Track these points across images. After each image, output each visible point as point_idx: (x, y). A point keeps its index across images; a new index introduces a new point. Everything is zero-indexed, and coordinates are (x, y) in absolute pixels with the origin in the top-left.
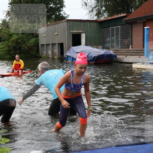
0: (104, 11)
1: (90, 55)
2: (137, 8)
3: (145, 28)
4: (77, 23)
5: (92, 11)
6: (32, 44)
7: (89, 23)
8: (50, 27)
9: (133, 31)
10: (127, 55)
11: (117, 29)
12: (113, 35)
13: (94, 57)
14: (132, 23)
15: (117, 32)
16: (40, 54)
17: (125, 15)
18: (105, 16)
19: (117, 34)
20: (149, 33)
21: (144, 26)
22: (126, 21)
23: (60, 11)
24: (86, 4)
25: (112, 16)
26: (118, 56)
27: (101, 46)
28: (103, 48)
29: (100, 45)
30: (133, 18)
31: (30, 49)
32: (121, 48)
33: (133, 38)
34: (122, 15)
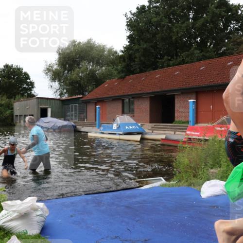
0: (66, 93)
1: (56, 125)
2: (90, 92)
3: (97, 106)
4: (45, 100)
5: (56, 92)
6: (8, 115)
7: (54, 101)
8: (23, 102)
9: (88, 109)
10: (83, 126)
11: (76, 106)
12: (72, 111)
13: (59, 127)
14: (87, 102)
15: (76, 108)
16: (14, 122)
17: (81, 96)
18: (66, 97)
19: (75, 110)
20: (100, 110)
21: (96, 105)
22: (82, 101)
23: (31, 90)
24: (52, 87)
25: (71, 96)
26: (77, 127)
27: (63, 119)
28: (65, 120)
29: (62, 117)
30: (89, 98)
31: (6, 118)
32: (79, 120)
33: (88, 113)
34: (79, 96)
